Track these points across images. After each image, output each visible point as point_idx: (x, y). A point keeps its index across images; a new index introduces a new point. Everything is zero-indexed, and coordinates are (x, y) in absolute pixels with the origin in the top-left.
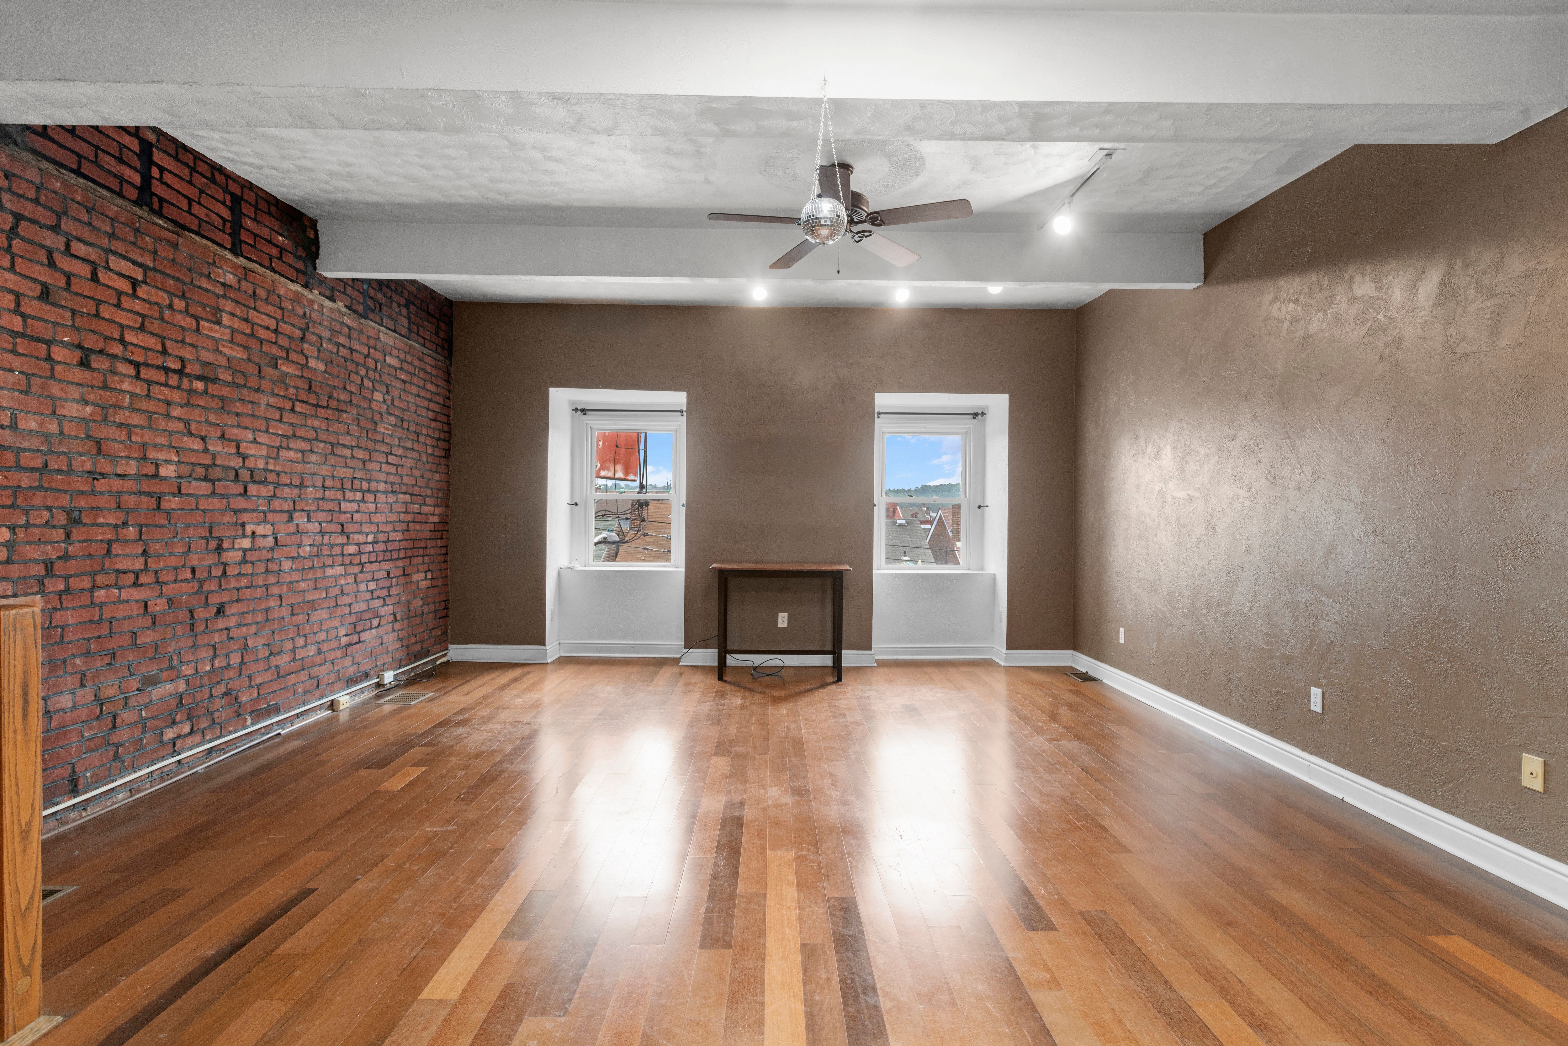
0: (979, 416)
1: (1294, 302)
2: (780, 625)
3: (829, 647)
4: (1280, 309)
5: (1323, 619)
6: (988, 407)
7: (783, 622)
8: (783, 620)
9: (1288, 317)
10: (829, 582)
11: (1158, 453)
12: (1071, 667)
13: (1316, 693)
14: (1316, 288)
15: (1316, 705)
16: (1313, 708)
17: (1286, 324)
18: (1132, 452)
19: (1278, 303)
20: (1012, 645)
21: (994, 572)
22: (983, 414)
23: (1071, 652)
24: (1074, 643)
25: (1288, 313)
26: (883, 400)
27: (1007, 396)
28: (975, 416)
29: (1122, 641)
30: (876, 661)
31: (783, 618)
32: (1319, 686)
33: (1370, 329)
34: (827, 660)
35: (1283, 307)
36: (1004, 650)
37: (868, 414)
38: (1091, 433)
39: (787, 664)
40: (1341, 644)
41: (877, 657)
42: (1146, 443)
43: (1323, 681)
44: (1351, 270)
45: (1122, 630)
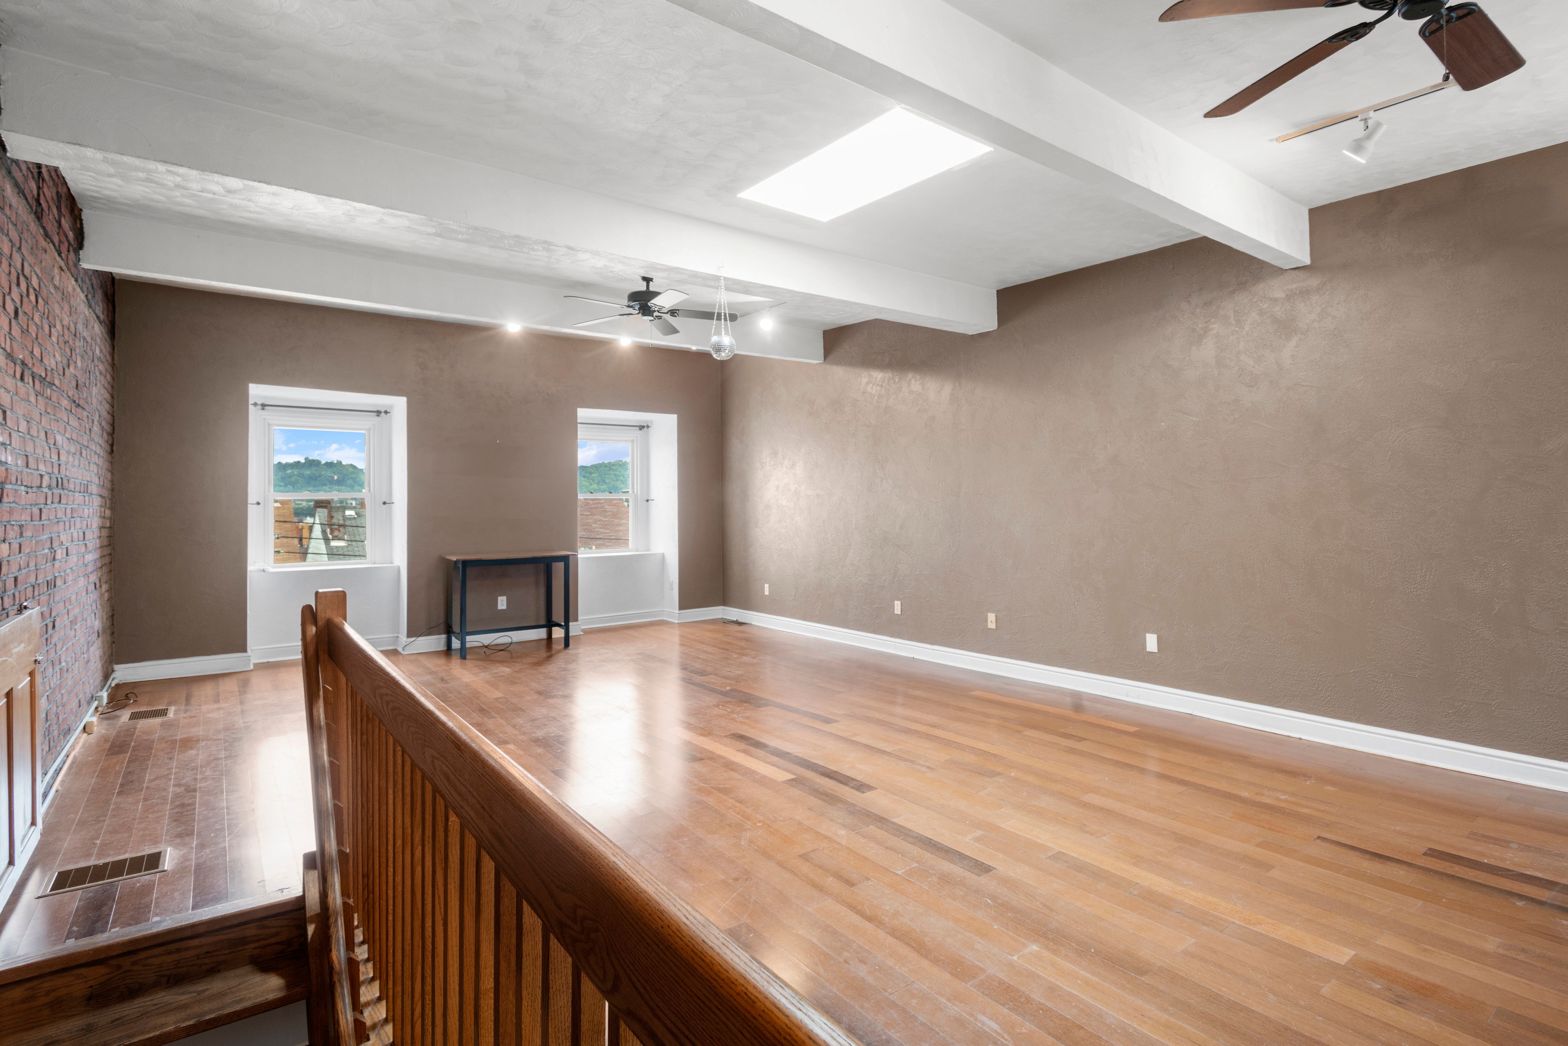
0: (645, 428)
1: (880, 386)
2: (500, 607)
3: (543, 622)
4: (872, 388)
5: (900, 563)
6: (651, 421)
7: (502, 605)
8: (502, 603)
9: (877, 393)
10: (542, 566)
11: (793, 465)
12: (723, 618)
13: (897, 604)
14: (892, 381)
15: (898, 611)
16: (896, 612)
17: (876, 398)
18: (772, 463)
19: (871, 385)
20: (683, 606)
21: (662, 552)
22: (648, 427)
23: (722, 607)
24: (724, 600)
25: (877, 391)
26: (584, 414)
27: (676, 416)
28: (641, 428)
29: (767, 593)
30: (583, 630)
31: (502, 601)
32: (899, 600)
33: (920, 409)
34: (542, 633)
35: (874, 388)
36: (677, 611)
37: (572, 423)
38: (735, 446)
39: (515, 640)
40: (909, 576)
41: (582, 628)
42: (784, 458)
43: (901, 597)
44: (910, 375)
45: (767, 586)
